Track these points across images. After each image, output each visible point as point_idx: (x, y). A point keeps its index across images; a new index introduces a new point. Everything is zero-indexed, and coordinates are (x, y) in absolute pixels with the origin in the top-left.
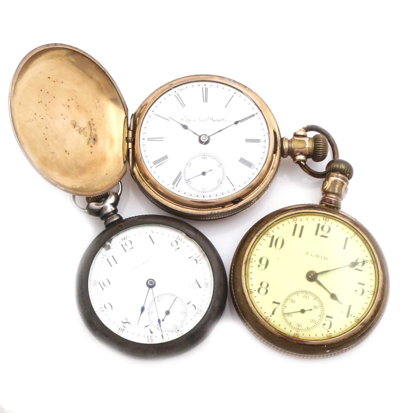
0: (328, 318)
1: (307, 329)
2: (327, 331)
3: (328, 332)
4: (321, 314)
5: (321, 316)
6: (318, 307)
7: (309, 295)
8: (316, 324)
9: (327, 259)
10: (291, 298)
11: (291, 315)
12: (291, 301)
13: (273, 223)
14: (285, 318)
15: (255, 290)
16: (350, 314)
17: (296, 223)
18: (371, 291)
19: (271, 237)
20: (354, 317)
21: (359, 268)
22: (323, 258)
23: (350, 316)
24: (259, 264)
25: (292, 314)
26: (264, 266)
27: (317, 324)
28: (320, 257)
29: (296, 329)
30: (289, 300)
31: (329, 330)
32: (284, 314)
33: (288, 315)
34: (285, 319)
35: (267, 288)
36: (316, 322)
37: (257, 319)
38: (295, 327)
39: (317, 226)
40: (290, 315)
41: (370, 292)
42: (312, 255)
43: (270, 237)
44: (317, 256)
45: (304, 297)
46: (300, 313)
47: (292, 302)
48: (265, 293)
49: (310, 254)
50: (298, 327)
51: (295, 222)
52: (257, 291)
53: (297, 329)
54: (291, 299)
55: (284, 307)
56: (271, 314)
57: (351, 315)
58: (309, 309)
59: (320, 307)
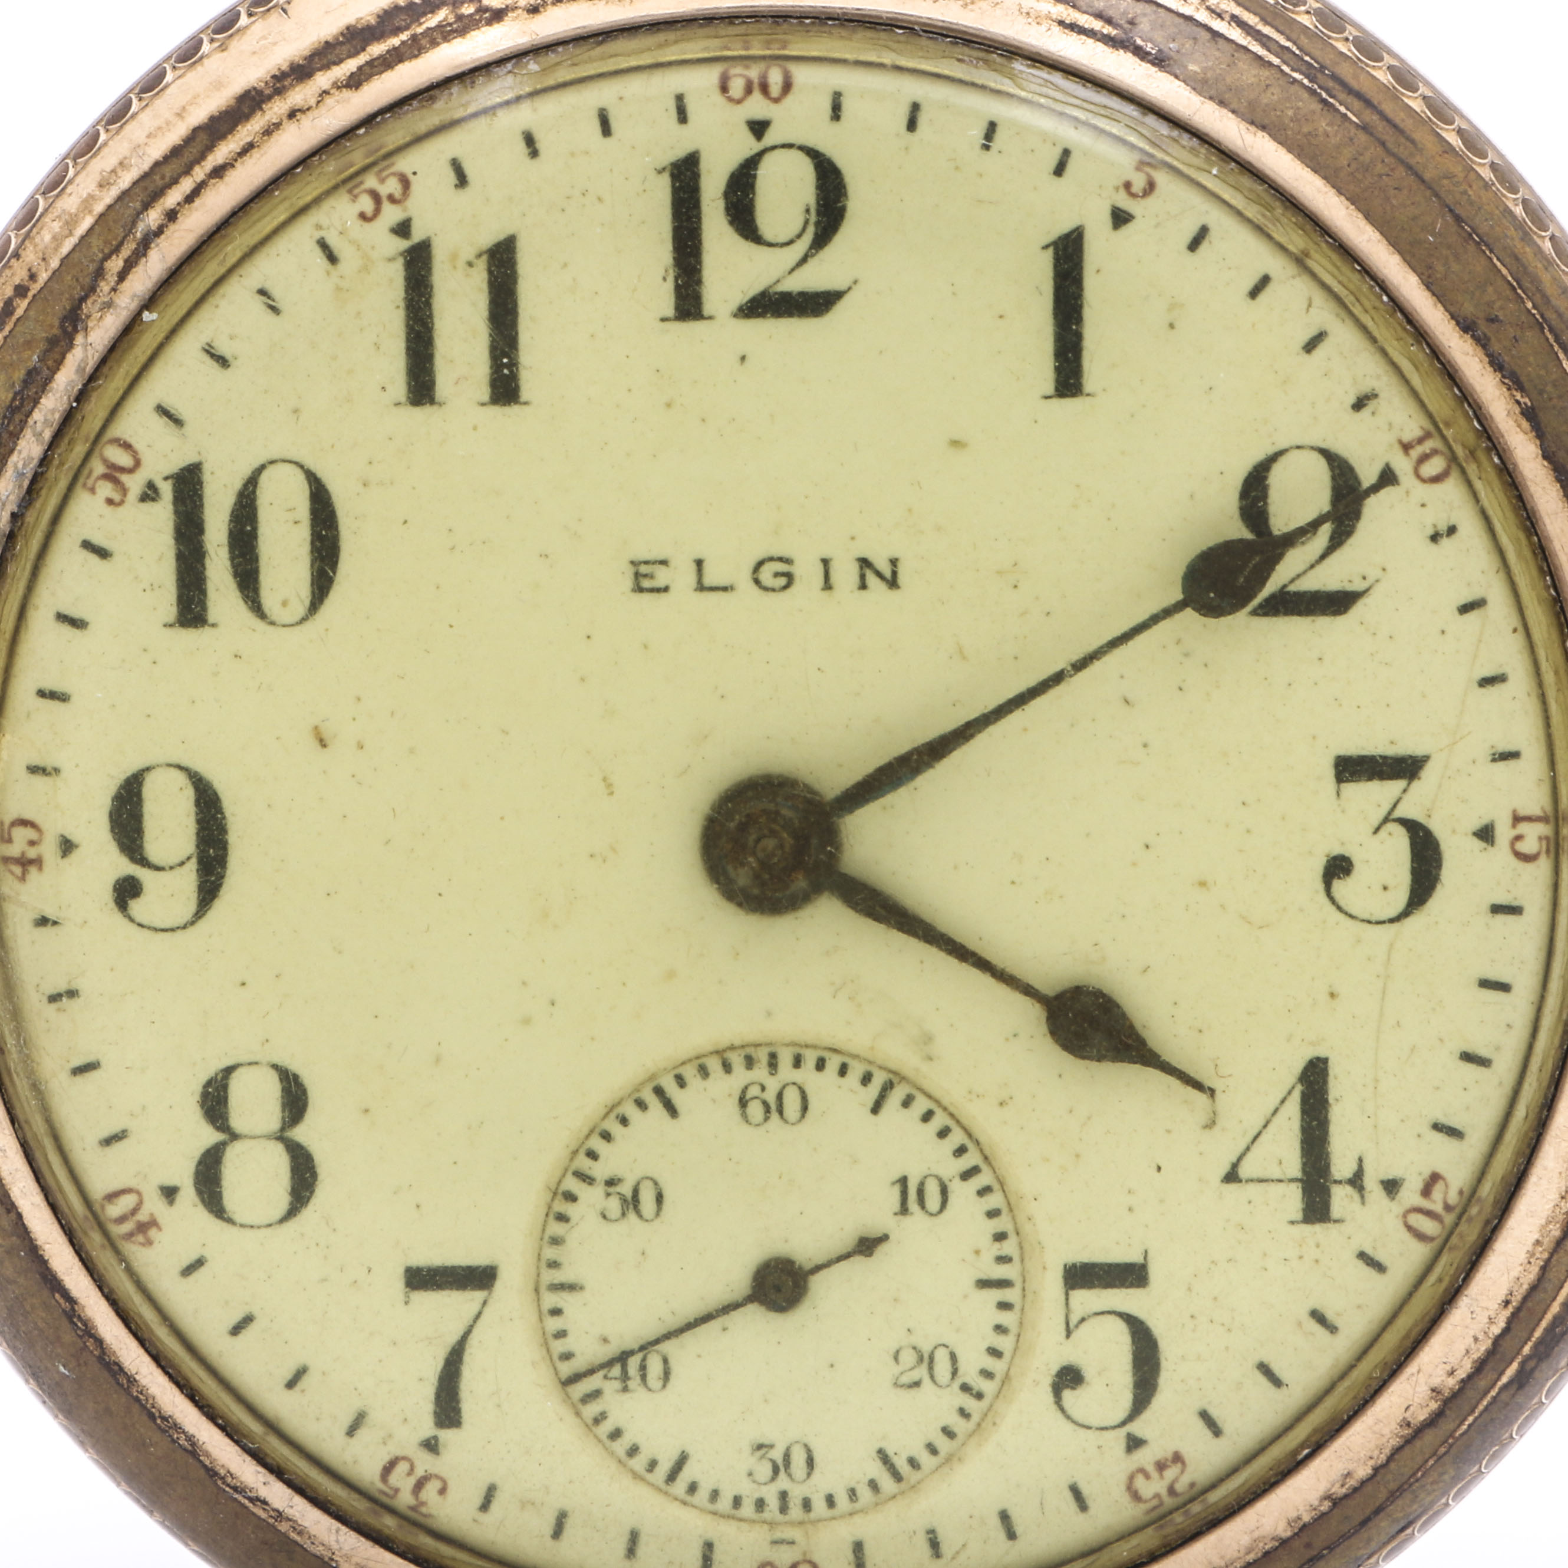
0: (1086, 1299)
1: (887, 1484)
2: (1116, 1440)
3: (1134, 1443)
4: (1003, 1260)
5: (1003, 1284)
6: (944, 1191)
7: (797, 1076)
8: (965, 1388)
9: (893, 583)
10: (600, 1170)
11: (655, 1367)
12: (614, 1206)
13: (131, 328)
14: (599, 1419)
15: (170, 1193)
16: (1341, 1166)
17: (418, 235)
18: (1517, 819)
19: (166, 490)
20: (1391, 1186)
21: (1311, 583)
22: (845, 573)
23: (1341, 1198)
24: (124, 867)
25: (666, 1347)
26: (188, 879)
27: (988, 1387)
28: (808, 572)
29: (760, 1504)
30: (591, 1197)
31: (1137, 1428)
32: (576, 1378)
33: (625, 1377)
34: (607, 1427)
35: (300, 1134)
36: (969, 1373)
37: (283, 1527)
38: (750, 1492)
39: (662, 190)
40: (643, 1368)
41: (1504, 833)
42: (708, 581)
43: (150, 494)
44: (766, 575)
45: (755, 1110)
46: (755, 1316)
47: (632, 1203)
48: (283, 1201)
49: (681, 577)
50: (783, 1482)
51: (391, 215)
52: (188, 1193)
53: (773, 1503)
54: (611, 1183)
55: (551, 1300)
56: (427, 1427)
57: (1356, 1181)
58: (847, 1240)
59: (967, 1175)
